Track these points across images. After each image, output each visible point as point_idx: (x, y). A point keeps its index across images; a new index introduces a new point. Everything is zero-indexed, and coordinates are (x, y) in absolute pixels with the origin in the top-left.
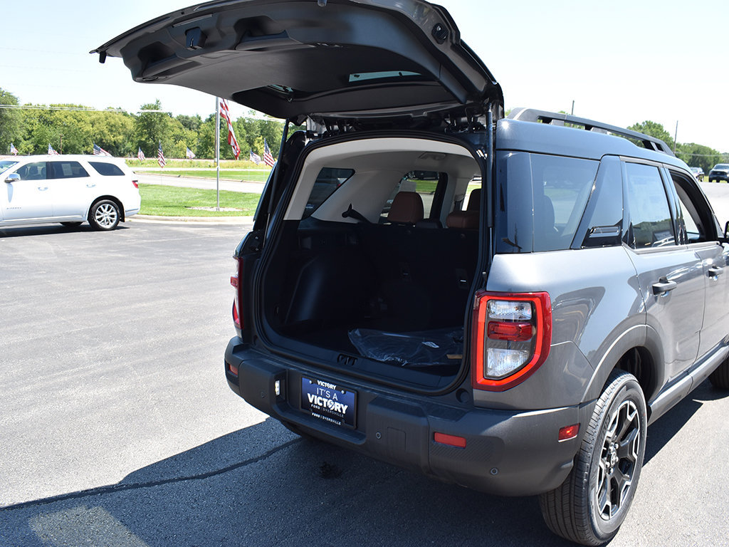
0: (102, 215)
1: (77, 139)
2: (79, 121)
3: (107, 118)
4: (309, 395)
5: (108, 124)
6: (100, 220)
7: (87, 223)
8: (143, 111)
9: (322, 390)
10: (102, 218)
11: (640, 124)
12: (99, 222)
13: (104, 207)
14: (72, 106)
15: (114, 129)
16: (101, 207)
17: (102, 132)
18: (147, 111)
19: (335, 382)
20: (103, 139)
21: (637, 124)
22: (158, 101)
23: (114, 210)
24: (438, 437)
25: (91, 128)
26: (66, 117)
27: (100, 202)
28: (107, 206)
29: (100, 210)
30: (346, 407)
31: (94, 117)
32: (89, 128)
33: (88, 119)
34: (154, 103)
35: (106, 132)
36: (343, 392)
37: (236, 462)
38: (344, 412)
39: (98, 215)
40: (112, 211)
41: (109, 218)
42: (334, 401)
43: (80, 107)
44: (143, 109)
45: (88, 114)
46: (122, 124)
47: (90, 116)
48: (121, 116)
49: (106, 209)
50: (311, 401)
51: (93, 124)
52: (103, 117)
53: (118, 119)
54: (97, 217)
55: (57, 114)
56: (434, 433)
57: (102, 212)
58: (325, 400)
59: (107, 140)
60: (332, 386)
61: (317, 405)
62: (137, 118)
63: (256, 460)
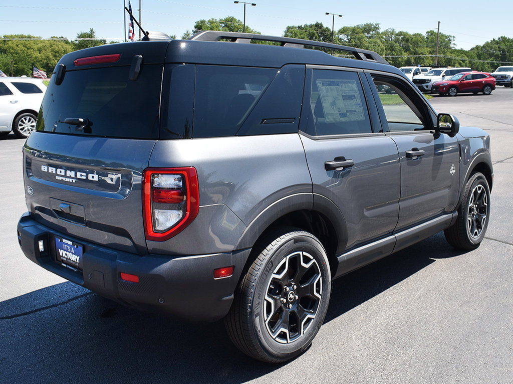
0: (24, 125)
1: (26, 64)
2: (28, 49)
3: (51, 46)
4: (59, 250)
5: (53, 50)
6: (22, 129)
7: (12, 133)
8: (79, 39)
9: (66, 246)
10: (24, 128)
11: (497, 39)
12: (21, 132)
13: (26, 119)
14: (22, 37)
15: (58, 55)
16: (23, 119)
17: (48, 57)
18: (82, 39)
19: (72, 239)
20: (48, 63)
21: (494, 40)
22: (92, 31)
23: (34, 121)
24: (123, 276)
25: (39, 55)
26: (17, 46)
27: (22, 115)
28: (28, 118)
29: (22, 121)
30: (79, 257)
31: (40, 45)
32: (37, 54)
33: (36, 47)
34: (88, 31)
35: (51, 57)
36: (76, 246)
37: (41, 307)
38: (78, 262)
39: (21, 125)
40: (32, 122)
41: (30, 128)
42: (72, 253)
43: (29, 37)
44: (79, 37)
45: (35, 43)
46: (64, 51)
47: (37, 44)
48: (63, 44)
49: (27, 121)
50: (61, 255)
51: (40, 50)
52: (48, 45)
53: (61, 47)
54: (20, 127)
55: (10, 43)
56: (120, 273)
57: (24, 123)
58: (68, 253)
59: (52, 65)
60: (70, 243)
61: (64, 257)
62: (75, 45)
63: (56, 306)
